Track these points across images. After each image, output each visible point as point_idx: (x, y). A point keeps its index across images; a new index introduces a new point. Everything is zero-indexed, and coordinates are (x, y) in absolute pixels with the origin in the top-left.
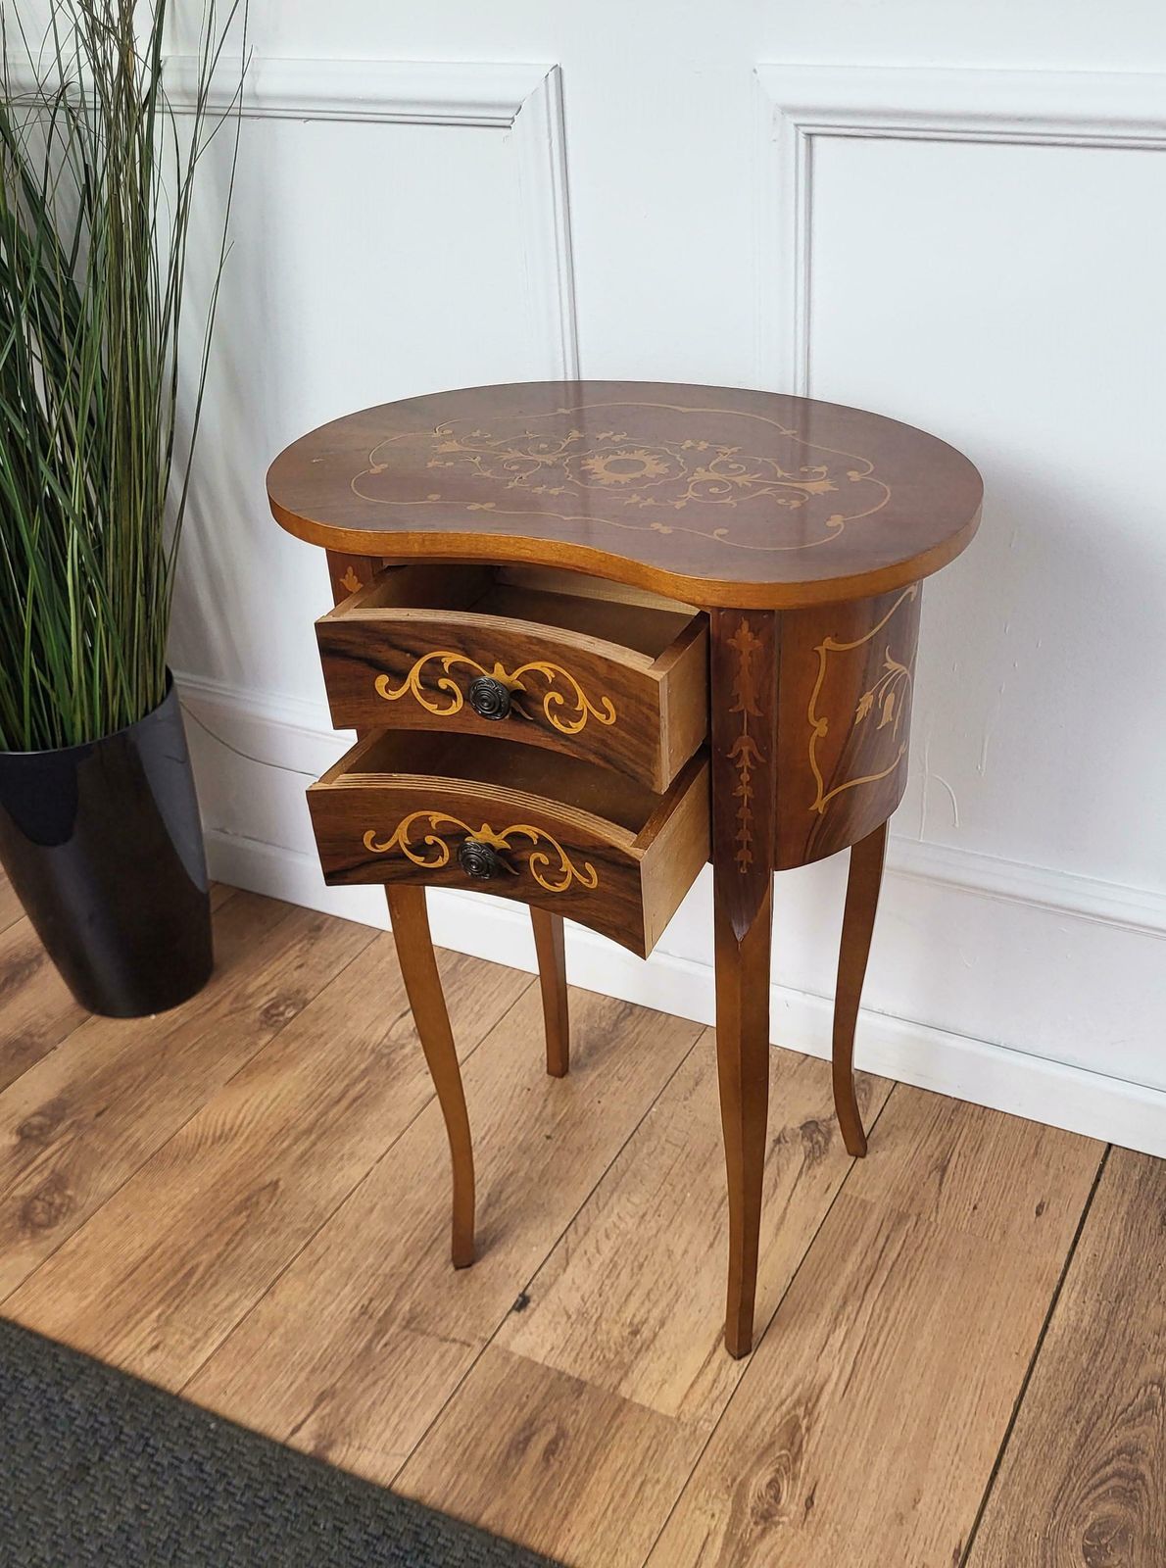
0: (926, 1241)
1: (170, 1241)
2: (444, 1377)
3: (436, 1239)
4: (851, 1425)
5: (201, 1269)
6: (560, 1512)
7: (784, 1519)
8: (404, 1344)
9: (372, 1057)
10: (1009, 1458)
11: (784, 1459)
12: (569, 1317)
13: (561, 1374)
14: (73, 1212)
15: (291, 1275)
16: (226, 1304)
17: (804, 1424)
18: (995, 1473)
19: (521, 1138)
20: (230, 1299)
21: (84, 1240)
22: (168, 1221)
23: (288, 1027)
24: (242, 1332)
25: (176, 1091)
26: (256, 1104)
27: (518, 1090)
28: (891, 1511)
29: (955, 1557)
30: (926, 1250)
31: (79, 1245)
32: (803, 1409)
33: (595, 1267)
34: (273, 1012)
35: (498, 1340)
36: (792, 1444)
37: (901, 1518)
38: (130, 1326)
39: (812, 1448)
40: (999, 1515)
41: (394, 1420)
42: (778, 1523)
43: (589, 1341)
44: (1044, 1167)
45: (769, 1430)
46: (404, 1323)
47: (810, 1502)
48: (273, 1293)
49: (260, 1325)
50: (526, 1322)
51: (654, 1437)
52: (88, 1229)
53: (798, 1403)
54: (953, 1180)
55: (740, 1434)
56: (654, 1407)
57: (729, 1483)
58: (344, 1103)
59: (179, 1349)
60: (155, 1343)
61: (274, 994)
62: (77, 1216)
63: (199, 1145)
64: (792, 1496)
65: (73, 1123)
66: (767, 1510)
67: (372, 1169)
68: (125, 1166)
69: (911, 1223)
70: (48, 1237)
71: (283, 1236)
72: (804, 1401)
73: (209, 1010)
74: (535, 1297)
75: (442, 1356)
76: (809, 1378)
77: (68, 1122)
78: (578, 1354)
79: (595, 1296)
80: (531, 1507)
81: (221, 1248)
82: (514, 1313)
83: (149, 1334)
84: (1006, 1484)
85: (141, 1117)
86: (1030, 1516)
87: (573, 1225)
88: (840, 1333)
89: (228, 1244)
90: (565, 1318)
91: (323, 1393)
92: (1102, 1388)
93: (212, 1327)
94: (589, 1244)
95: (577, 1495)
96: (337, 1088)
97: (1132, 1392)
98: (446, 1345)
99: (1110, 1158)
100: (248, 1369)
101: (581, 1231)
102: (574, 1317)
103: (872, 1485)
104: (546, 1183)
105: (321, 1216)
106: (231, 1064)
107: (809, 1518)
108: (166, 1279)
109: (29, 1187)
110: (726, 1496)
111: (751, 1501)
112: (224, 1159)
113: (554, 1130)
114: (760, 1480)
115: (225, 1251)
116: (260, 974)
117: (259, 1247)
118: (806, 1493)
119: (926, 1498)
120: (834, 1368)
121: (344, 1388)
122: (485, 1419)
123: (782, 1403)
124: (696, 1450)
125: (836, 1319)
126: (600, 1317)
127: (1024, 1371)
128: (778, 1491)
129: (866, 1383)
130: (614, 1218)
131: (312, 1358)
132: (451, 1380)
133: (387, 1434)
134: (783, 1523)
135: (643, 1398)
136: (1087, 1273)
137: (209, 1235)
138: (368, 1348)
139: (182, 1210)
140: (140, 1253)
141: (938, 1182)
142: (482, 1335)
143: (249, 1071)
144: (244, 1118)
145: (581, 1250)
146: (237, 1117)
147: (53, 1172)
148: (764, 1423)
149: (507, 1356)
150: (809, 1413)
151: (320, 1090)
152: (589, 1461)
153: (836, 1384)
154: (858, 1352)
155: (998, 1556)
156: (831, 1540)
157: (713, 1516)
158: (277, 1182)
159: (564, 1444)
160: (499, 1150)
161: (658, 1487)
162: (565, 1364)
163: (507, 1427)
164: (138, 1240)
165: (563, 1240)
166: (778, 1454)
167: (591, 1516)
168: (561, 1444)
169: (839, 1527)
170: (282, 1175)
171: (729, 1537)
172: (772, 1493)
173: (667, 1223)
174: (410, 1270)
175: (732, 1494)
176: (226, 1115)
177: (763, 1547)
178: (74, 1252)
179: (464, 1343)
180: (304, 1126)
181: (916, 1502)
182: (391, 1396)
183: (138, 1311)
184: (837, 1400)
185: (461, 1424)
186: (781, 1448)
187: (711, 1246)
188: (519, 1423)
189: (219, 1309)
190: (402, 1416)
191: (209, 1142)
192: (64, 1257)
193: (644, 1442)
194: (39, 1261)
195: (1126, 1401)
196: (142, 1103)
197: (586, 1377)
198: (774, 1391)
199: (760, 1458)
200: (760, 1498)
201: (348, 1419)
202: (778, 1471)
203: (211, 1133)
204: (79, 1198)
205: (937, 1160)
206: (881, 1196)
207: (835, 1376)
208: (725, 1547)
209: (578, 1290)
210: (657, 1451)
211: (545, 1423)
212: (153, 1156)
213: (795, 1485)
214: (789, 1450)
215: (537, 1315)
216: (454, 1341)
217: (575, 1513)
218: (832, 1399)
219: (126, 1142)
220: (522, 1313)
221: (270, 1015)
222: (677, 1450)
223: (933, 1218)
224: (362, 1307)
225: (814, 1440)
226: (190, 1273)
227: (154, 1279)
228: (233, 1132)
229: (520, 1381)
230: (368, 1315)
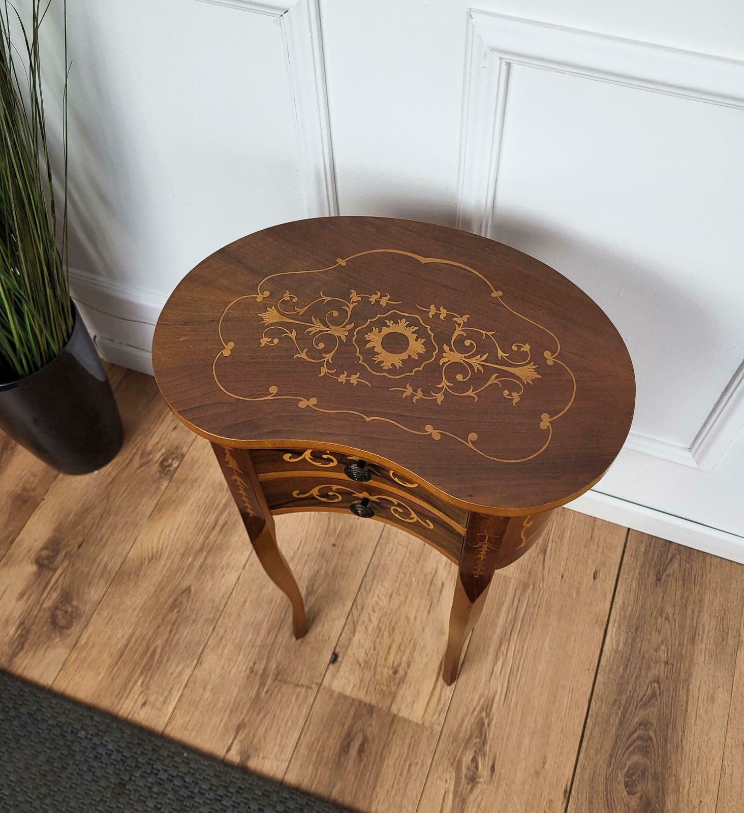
0: (539, 601)
2: (301, 709)
3: (283, 619)
4: (509, 720)
5: (159, 650)
7: (481, 780)
8: (276, 691)
10: (587, 733)
11: (478, 744)
12: (360, 665)
13: (360, 702)
14: (80, 617)
15: (208, 650)
16: (176, 672)
17: (486, 722)
18: (581, 742)
19: (319, 546)
20: (179, 669)
21: (90, 635)
22: (134, 619)
23: (176, 475)
24: (189, 690)
25: (120, 527)
26: (168, 532)
28: (532, 770)
29: (565, 794)
30: (539, 606)
31: (88, 639)
32: (485, 712)
33: (370, 631)
34: (166, 464)
35: (326, 683)
36: (481, 735)
37: (537, 774)
38: (128, 691)
39: (491, 736)
40: (584, 768)
41: (279, 740)
42: (479, 782)
43: (373, 679)
44: (596, 547)
45: (469, 727)
46: (274, 677)
47: (493, 768)
48: (201, 663)
49: (198, 684)
50: (338, 671)
51: (412, 737)
52: (90, 628)
53: (482, 709)
54: (550, 559)
55: (455, 730)
56: (410, 719)
57: (452, 761)
58: (218, 528)
59: (158, 705)
60: (143, 701)
61: (163, 451)
62: (83, 619)
63: (141, 564)
64: (484, 765)
65: (66, 553)
66: (472, 775)
67: (240, 574)
68: (102, 583)
69: (530, 590)
70: (70, 635)
71: (200, 624)
72: (485, 708)
73: (128, 464)
74: (341, 654)
75: (298, 696)
76: (486, 693)
77: (63, 553)
78: (367, 689)
79: (372, 651)
80: (355, 786)
81: (167, 635)
82: (331, 667)
83: (139, 695)
84: (586, 749)
85: (104, 546)
86: (599, 767)
87: (355, 605)
88: (500, 663)
89: (170, 632)
90: (358, 666)
91: (239, 725)
92: (630, 686)
93: (172, 688)
94: (365, 617)
95: (378, 776)
96: (212, 518)
97: (645, 688)
98: (298, 689)
99: (629, 538)
100: (197, 714)
101: (359, 608)
102: (363, 665)
103: (523, 755)
104: (337, 577)
105: (218, 609)
106: (147, 505)
107: (493, 778)
108: (141, 658)
109: (50, 602)
110: (451, 769)
111: (464, 770)
112: (158, 573)
113: (336, 540)
114: (467, 759)
115: (170, 636)
116: (153, 435)
117: (188, 633)
118: (490, 764)
119: (549, 760)
120: (498, 686)
121: (249, 721)
122: (325, 734)
123: (474, 710)
124: (434, 742)
125: (497, 655)
126: (376, 664)
127: (592, 680)
128: (477, 764)
129: (515, 694)
130: (376, 598)
131: (229, 703)
133: (276, 749)
134: (481, 782)
135: (404, 713)
136: (621, 614)
137: (159, 627)
138: (258, 694)
139: (140, 610)
140: (123, 641)
141: (542, 560)
142: (316, 681)
143: (159, 508)
144: (163, 545)
145: (360, 622)
146: (158, 542)
147: (62, 589)
148: (466, 723)
149: (332, 694)
150: (488, 715)
151: (202, 520)
152: (381, 755)
153: (500, 696)
154: (510, 675)
155: (584, 792)
156: (505, 791)
157: (446, 781)
158: (190, 587)
159: (368, 745)
160: (309, 555)
161: (418, 767)
162: (361, 695)
163: (337, 737)
164: (120, 633)
165: (351, 615)
166: (475, 742)
167: (386, 787)
168: (366, 746)
169: (508, 783)
170: (191, 582)
171: (455, 793)
172: (474, 765)
173: (404, 599)
174: (272, 641)
175: (455, 768)
176: (152, 542)
177: (472, 798)
178: (86, 645)
179: (307, 687)
180: (198, 546)
181: (544, 763)
182: (275, 724)
183: (130, 681)
184: (501, 705)
185: (313, 739)
186: (476, 738)
187: (429, 612)
188: (343, 735)
189: (174, 675)
190: (282, 736)
191: (147, 561)
192: (81, 648)
193: (408, 741)
194: (68, 651)
195: (642, 694)
196: (103, 537)
197: (374, 703)
198: (469, 703)
199: (466, 745)
200: (468, 769)
201: (255, 741)
202: (475, 751)
203: (147, 555)
204: (81, 607)
205: (541, 545)
206: (513, 574)
207: (499, 690)
208: (454, 801)
209: (362, 647)
210: (414, 745)
211: (356, 733)
212: (116, 574)
213: (485, 759)
214: (480, 739)
215: (343, 665)
216: (302, 686)
217: (378, 787)
218: (498, 706)
219: (99, 565)
220: (335, 665)
221: (164, 467)
222: (424, 743)
223: (541, 586)
224: (251, 668)
225: (492, 732)
226: (154, 652)
227: (134, 659)
228: (159, 554)
229: (340, 708)
230: (255, 673)
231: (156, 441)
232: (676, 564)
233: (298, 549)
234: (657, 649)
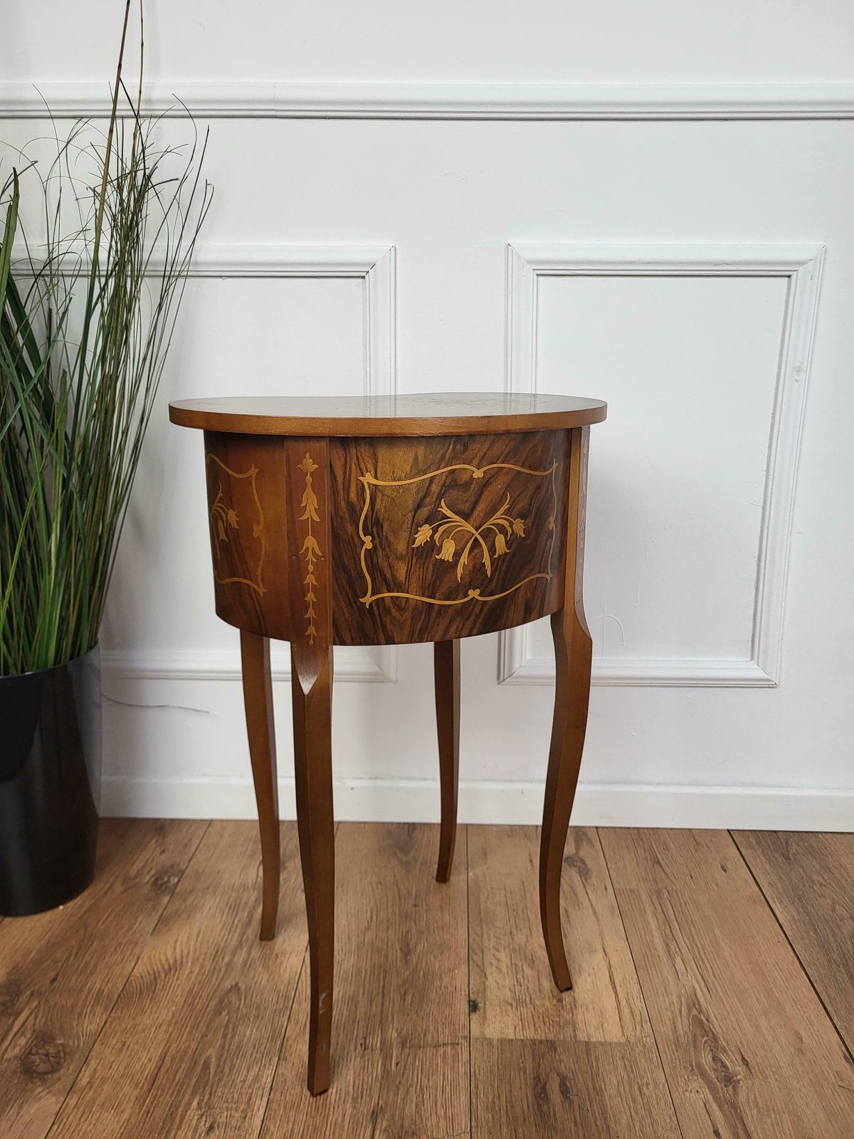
0: (682, 901)
1: (173, 1049)
2: (456, 1070)
4: (728, 1009)
5: (213, 1060)
6: (602, 1128)
7: (739, 1077)
8: (410, 1059)
9: (256, 891)
10: (824, 998)
11: (709, 1043)
12: (511, 1005)
13: (533, 1041)
14: (72, 1053)
16: (250, 1078)
17: (703, 1018)
18: (825, 1008)
19: (397, 910)
20: (252, 1074)
21: (95, 1070)
22: (162, 1037)
23: (178, 889)
24: (278, 1094)
25: (112, 950)
26: (185, 941)
27: (374, 886)
28: (792, 1048)
29: (847, 1060)
30: (685, 904)
31: (92, 1076)
32: (694, 1010)
33: (504, 970)
34: (160, 882)
35: (475, 1032)
36: (706, 1032)
38: (178, 1119)
39: (719, 1031)
40: (848, 1031)
41: (441, 1112)
42: (739, 1081)
43: (536, 1015)
44: (707, 849)
45: (686, 1028)
46: (401, 1045)
47: (743, 1059)
48: (285, 1059)
49: (289, 1083)
50: (485, 1018)
51: (623, 1058)
52: (93, 1062)
53: (689, 1009)
54: (668, 867)
55: (672, 1037)
56: (608, 1040)
57: (690, 1068)
59: (233, 1122)
60: (207, 1125)
61: (153, 872)
62: (77, 1056)
63: (155, 978)
64: (732, 1062)
65: (32, 993)
66: (725, 1076)
68: (99, 1010)
69: (666, 894)
70: (60, 1079)
71: (266, 1018)
72: (692, 1005)
73: (106, 892)
74: (479, 1000)
75: (444, 1058)
76: (683, 991)
77: (28, 993)
78: (534, 1026)
79: (517, 987)
80: (581, 1132)
81: (220, 1041)
82: (474, 1016)
83: (199, 1120)
84: (835, 1011)
85: (91, 973)
87: (471, 952)
88: (678, 960)
89: (224, 1037)
90: (509, 1007)
91: (373, 1113)
92: (833, 944)
93: (250, 1098)
94: (489, 958)
95: (604, 1112)
98: (441, 1050)
99: (734, 836)
101: (478, 953)
102: (514, 1004)
103: (770, 1038)
104: (434, 931)
105: (287, 997)
106: (146, 922)
107: (753, 1071)
108: (188, 1076)
109: (18, 1049)
110: (696, 1077)
111: (712, 1074)
112: (183, 983)
113: (415, 901)
114: (706, 1059)
115: (225, 1042)
116: (134, 863)
117: (252, 1031)
118: (738, 1057)
119: (802, 1032)
120: (691, 981)
121: (386, 1103)
122: (505, 1088)
124: (654, 1056)
125: (670, 955)
126: (531, 998)
127: (790, 949)
128: (722, 1062)
129: (716, 984)
130: (493, 939)
131: (347, 1093)
132: (462, 1070)
133: (443, 1123)
134: (741, 1079)
135: (596, 1037)
136: (774, 892)
137: (204, 1036)
138: (386, 1071)
139: (169, 1026)
140: (153, 1064)
141: (660, 869)
142: (461, 1034)
143: (164, 923)
144: (182, 952)
145: (487, 964)
146: (175, 952)
147: (34, 1031)
148: (680, 1027)
149: (490, 1043)
150: (700, 1011)
151: (230, 920)
152: (595, 1088)
153: (701, 990)
154: (698, 968)
156: (776, 1080)
157: (698, 1092)
158: (237, 984)
159: (570, 1083)
160: (388, 921)
161: (651, 1087)
162: (530, 1034)
163: (523, 1086)
164: (144, 1059)
165: (471, 962)
166: (703, 1041)
167: (624, 1121)
168: (568, 1084)
169: (774, 1070)
170: (237, 980)
171: (717, 1100)
172: (719, 1064)
173: (529, 932)
174: (380, 1007)
175: (698, 1074)
176: (165, 954)
177: (742, 1098)
178: (90, 1083)
179: (452, 1044)
180: (234, 944)
181: (801, 1039)
182: (426, 1096)
183: (177, 1109)
184: (709, 998)
186: (702, 1037)
188: (529, 1082)
189: (247, 1084)
190: (444, 1106)
191: (163, 975)
192: (83, 1090)
193: (619, 1064)
194: (62, 1099)
196: (87, 964)
197: (551, 1037)
198: (670, 1005)
199: (695, 1047)
200: (715, 1070)
201: (406, 1123)
202: (711, 1050)
203: (160, 969)
204: (71, 1043)
205: (651, 859)
206: (637, 885)
207: (696, 986)
208: (721, 1109)
209: (504, 986)
210: (632, 1067)
211: (547, 1075)
212: (119, 996)
213: (728, 1055)
214: (708, 1036)
215: (489, 1010)
216: (444, 1044)
217: (612, 1125)
218: (706, 999)
219: (89, 992)
220: (478, 1012)
221: (159, 885)
222: (643, 1060)
223: (675, 888)
224: (361, 1045)
225: (717, 1026)
226: (206, 1065)
227: (177, 1080)
228: (178, 963)
229: (509, 1055)
230: (370, 1050)
231: (141, 865)
232: (795, 846)
233: (372, 917)
234: (834, 910)
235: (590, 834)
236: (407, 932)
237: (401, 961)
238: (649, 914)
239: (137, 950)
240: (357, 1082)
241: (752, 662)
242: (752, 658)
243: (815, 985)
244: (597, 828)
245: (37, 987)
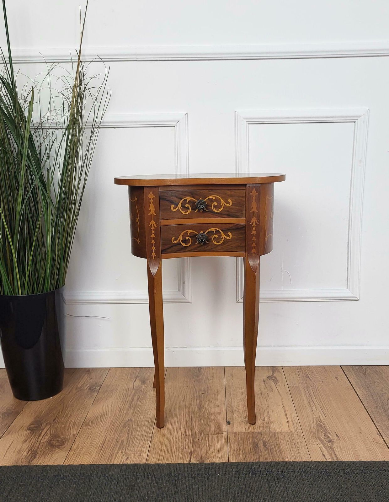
0: (317, 389)
2: (222, 441)
4: (333, 421)
5: (125, 441)
6: (279, 455)
8: (204, 438)
9: (134, 391)
10: (373, 417)
11: (324, 431)
13: (253, 432)
14: (68, 440)
15: (155, 435)
16: (140, 445)
17: (322, 424)
18: (372, 420)
19: (195, 395)
21: (78, 444)
22: (103, 434)
23: (100, 391)
24: (152, 449)
25: (77, 410)
26: (106, 407)
27: (185, 388)
28: (357, 432)
29: (378, 434)
30: (319, 390)
32: (319, 422)
33: (241, 412)
35: (229, 431)
36: (323, 428)
37: (360, 432)
38: (114, 457)
39: (328, 427)
41: (217, 452)
42: (334, 441)
44: (330, 372)
45: (315, 427)
46: (199, 435)
47: (337, 435)
48: (154, 439)
49: (156, 446)
50: (233, 426)
51: (289, 436)
52: (77, 442)
53: (317, 422)
54: (312, 378)
55: (309, 429)
56: (283, 431)
57: (315, 438)
58: (135, 401)
59: (136, 457)
60: (126, 457)
61: (88, 385)
62: (70, 441)
63: (96, 418)
64: (332, 436)
65: (47, 424)
66: (329, 440)
68: (75, 428)
69: (311, 387)
70: (65, 447)
72: (318, 420)
74: (231, 421)
75: (217, 437)
76: (315, 417)
77: (45, 424)
80: (271, 456)
82: (229, 426)
83: (122, 456)
85: (69, 417)
86: (386, 424)
87: (227, 407)
88: (314, 408)
89: (128, 434)
90: (243, 423)
91: (190, 453)
92: (380, 401)
93: (141, 450)
94: (235, 408)
95: (280, 451)
96: (130, 398)
98: (216, 435)
99: (343, 368)
101: (230, 407)
103: (348, 429)
104: (211, 401)
106: (89, 401)
107: (340, 439)
108: (116, 445)
109: (46, 440)
110: (317, 441)
111: (324, 440)
112: (108, 419)
113: (203, 392)
114: (322, 436)
116: (79, 383)
117: (139, 432)
118: (335, 435)
119: (362, 428)
120: (319, 413)
121: (195, 450)
122: (241, 445)
124: (301, 436)
125: (311, 406)
127: (361, 404)
128: (328, 436)
129: (329, 414)
130: (236, 403)
131: (179, 448)
132: (224, 441)
133: (217, 455)
135: (278, 430)
136: (357, 386)
137: (120, 434)
138: (194, 441)
139: (105, 431)
140: (101, 442)
141: (309, 379)
142: (224, 431)
143: (96, 401)
144: (106, 410)
145: (234, 410)
146: (103, 410)
147: (51, 434)
148: (312, 427)
149: (236, 433)
150: (321, 422)
151: (125, 400)
152: (277, 444)
153: (322, 416)
154: (321, 410)
156: (349, 440)
157: (318, 444)
158: (131, 419)
159: (267, 443)
160: (192, 398)
161: (299, 444)
163: (249, 444)
164: (97, 441)
165: (227, 410)
166: (321, 431)
167: (288, 453)
169: (349, 438)
171: (325, 447)
174: (190, 425)
176: (99, 411)
177: (335, 446)
178: (77, 448)
179: (220, 433)
180: (127, 407)
182: (211, 448)
183: (113, 454)
185: (236, 448)
186: (321, 429)
188: (251, 443)
190: (218, 450)
191: (99, 417)
192: (75, 450)
193: (287, 438)
194: (67, 453)
196: (67, 415)
197: (260, 431)
199: (318, 432)
200: (325, 438)
201: (203, 455)
202: (324, 433)
203: (98, 415)
204: (66, 437)
205: (305, 376)
206: (299, 385)
207: (320, 415)
208: (326, 449)
209: (241, 417)
210: (292, 438)
211: (258, 441)
212: (83, 423)
215: (235, 424)
217: (283, 454)
218: (324, 419)
219: (70, 423)
220: (230, 424)
221: (92, 389)
222: (297, 437)
223: (314, 385)
224: (184, 435)
225: (327, 426)
226: (122, 442)
227: (112, 446)
228: (105, 413)
229: (243, 436)
230: (187, 436)
231: (82, 383)
232: (369, 370)
233: (185, 397)
234: (382, 391)
235: (279, 369)
236: (200, 402)
237: (198, 410)
238: (303, 394)
239: (87, 410)
240: (183, 445)
241: (347, 289)
242: (347, 288)
243: (370, 414)
244: (282, 366)
245: (48, 422)
